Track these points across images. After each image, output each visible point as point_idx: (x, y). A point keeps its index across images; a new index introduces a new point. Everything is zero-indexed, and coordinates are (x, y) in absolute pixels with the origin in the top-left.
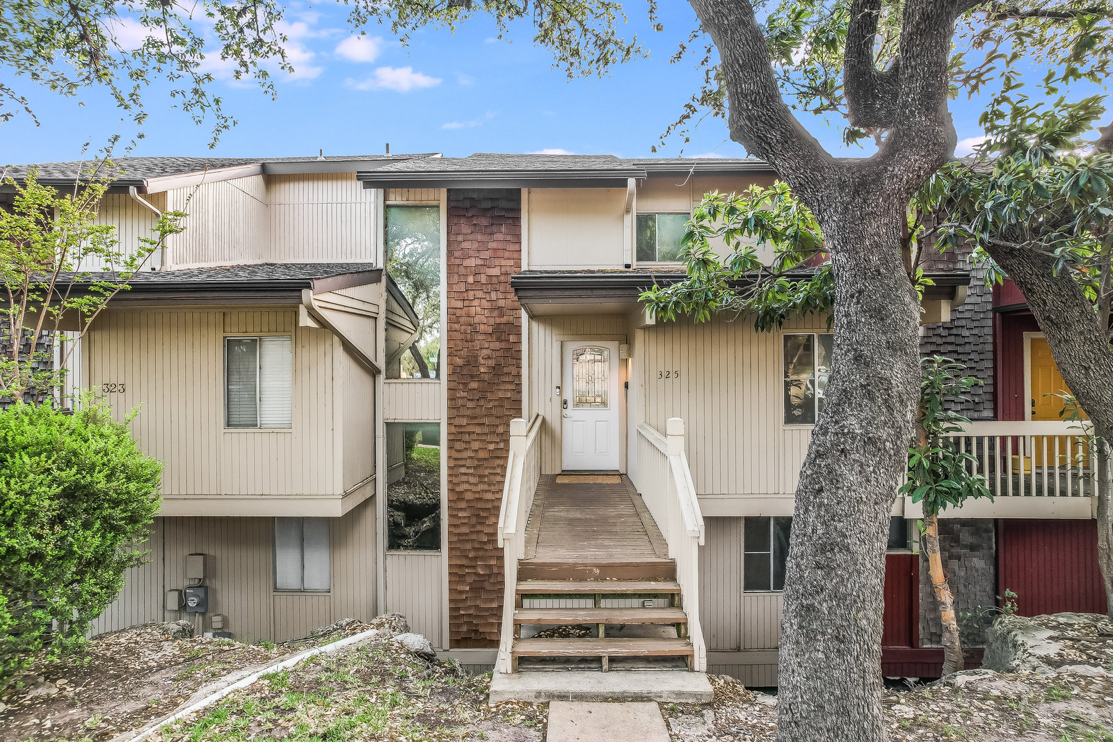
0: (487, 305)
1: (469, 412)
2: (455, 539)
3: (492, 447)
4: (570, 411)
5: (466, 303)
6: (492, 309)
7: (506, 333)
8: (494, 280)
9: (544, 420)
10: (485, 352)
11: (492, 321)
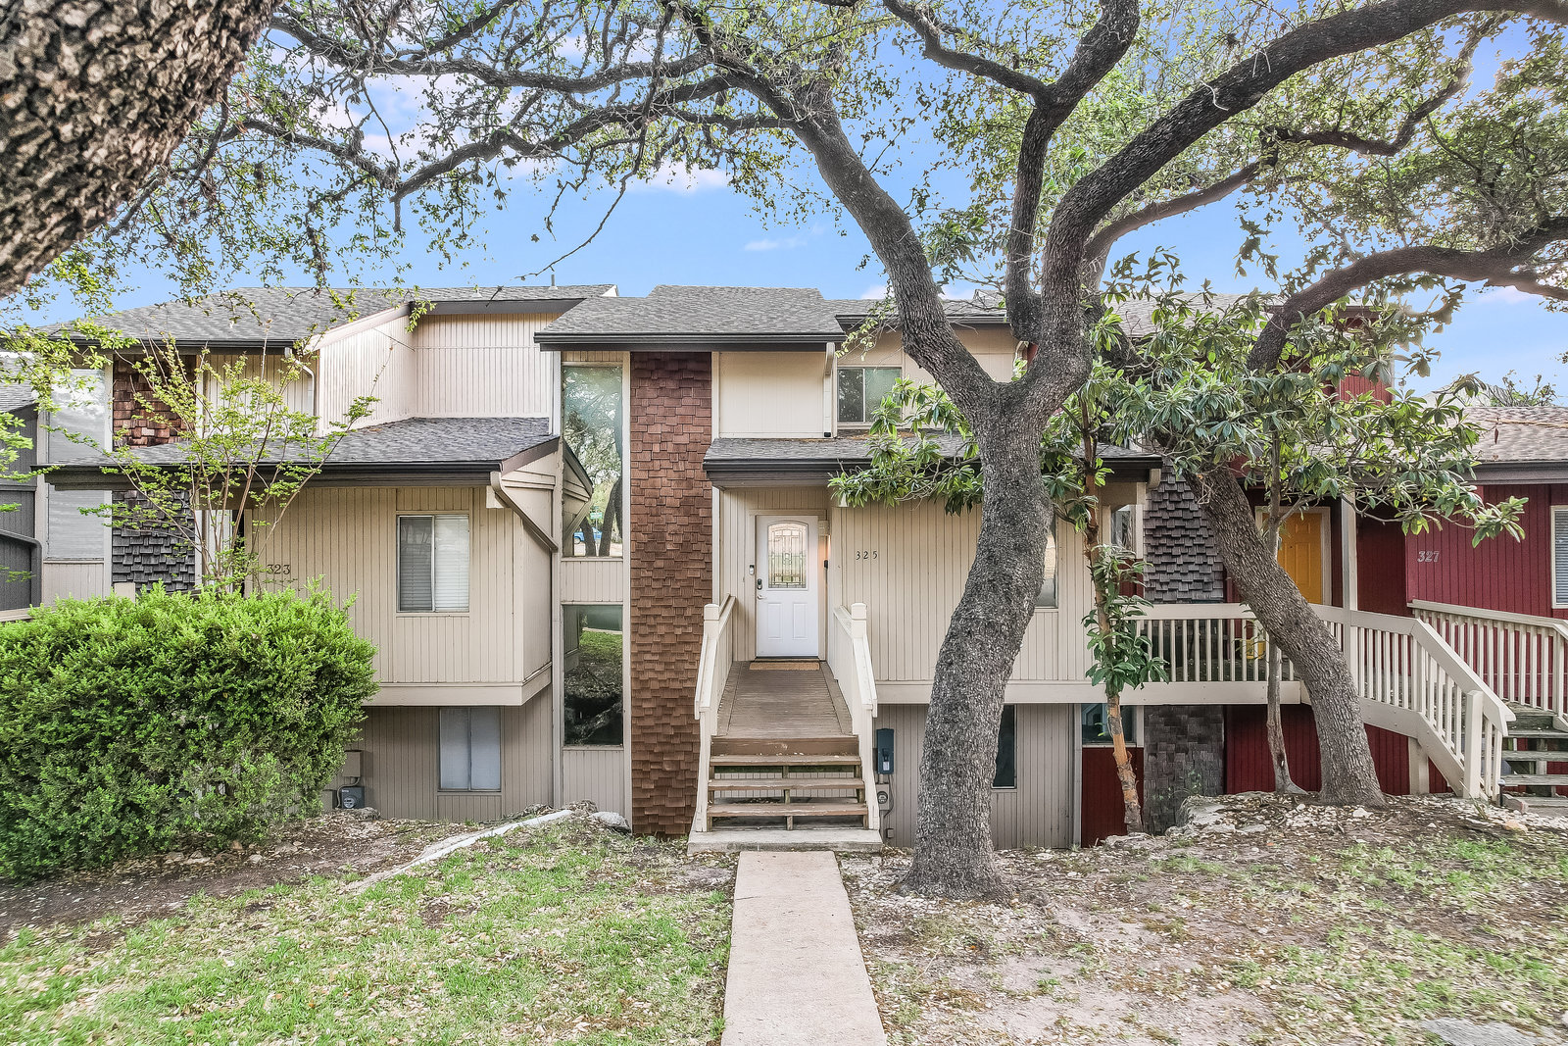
0: (674, 476)
1: (654, 594)
2: (639, 732)
3: (679, 631)
4: (765, 592)
5: (651, 474)
6: (679, 481)
7: (695, 508)
8: (683, 449)
9: (736, 601)
10: (671, 528)
11: (680, 494)
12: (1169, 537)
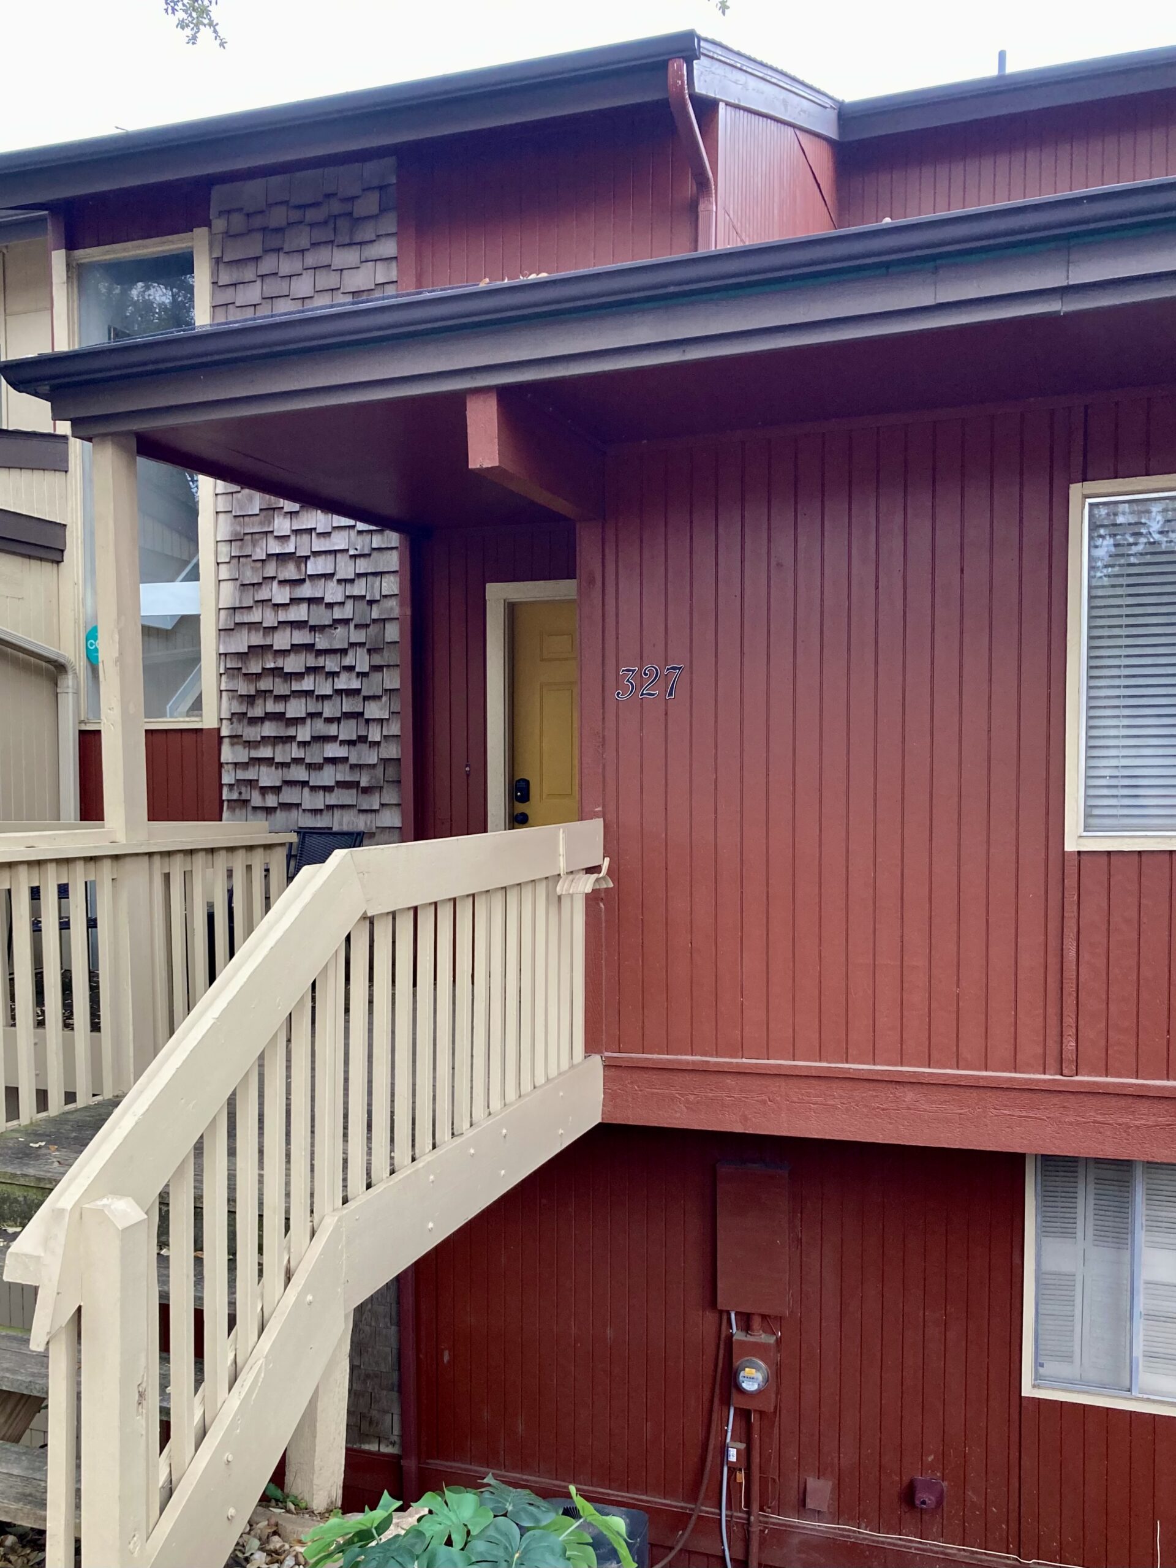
12: (277, 672)
